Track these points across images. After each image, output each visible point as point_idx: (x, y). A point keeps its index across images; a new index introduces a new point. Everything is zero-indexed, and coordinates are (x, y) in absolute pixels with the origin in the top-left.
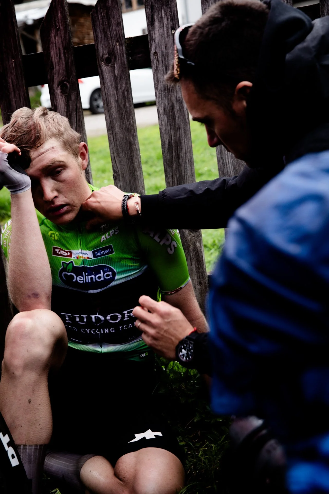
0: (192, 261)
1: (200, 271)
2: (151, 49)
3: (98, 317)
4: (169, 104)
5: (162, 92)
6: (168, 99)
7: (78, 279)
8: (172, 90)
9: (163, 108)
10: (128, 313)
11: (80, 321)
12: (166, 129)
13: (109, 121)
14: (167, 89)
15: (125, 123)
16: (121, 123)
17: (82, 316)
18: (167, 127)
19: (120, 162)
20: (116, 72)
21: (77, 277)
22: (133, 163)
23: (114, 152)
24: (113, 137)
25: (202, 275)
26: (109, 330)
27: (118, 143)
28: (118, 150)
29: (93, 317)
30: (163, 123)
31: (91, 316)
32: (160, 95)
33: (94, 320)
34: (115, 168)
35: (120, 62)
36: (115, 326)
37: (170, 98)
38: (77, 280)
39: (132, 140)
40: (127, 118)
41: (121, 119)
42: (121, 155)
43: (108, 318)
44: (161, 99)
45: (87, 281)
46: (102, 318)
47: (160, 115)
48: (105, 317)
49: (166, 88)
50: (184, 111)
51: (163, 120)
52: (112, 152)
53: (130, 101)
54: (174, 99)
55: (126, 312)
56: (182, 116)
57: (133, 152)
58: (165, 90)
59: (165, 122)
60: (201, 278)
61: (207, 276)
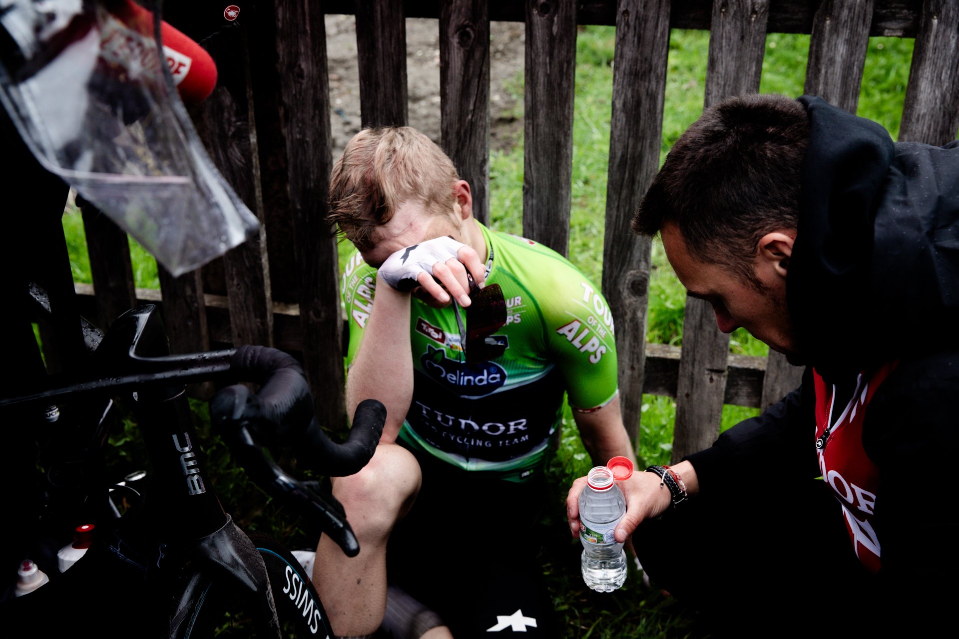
0: (626, 334)
1: (635, 351)
2: (620, 4)
3: (470, 425)
4: (633, 97)
5: (626, 77)
6: (633, 90)
7: (448, 376)
8: (642, 76)
9: (622, 102)
10: (516, 425)
11: (442, 421)
12: (621, 135)
13: (529, 103)
14: (634, 73)
15: (556, 112)
16: (550, 111)
17: (447, 416)
18: (623, 132)
19: (538, 170)
20: (555, 29)
21: (447, 374)
22: (558, 175)
23: (531, 152)
24: (533, 129)
25: (638, 358)
26: (483, 444)
27: (539, 140)
28: (536, 150)
29: (463, 422)
30: (619, 124)
31: (460, 420)
32: (622, 80)
33: (463, 426)
34: (527, 176)
35: (563, 15)
36: (494, 440)
37: (636, 88)
38: (446, 376)
39: (563, 140)
40: (560, 104)
41: (551, 104)
42: (541, 159)
43: (485, 428)
44: (622, 87)
45: (461, 383)
46: (476, 427)
47: (615, 111)
48: (481, 426)
49: (634, 71)
50: (655, 113)
51: (619, 120)
52: (527, 151)
53: (570, 80)
54: (643, 91)
55: (512, 424)
56: (651, 120)
57: (561, 159)
58: (631, 74)
59: (622, 124)
60: (635, 362)
61: (645, 359)
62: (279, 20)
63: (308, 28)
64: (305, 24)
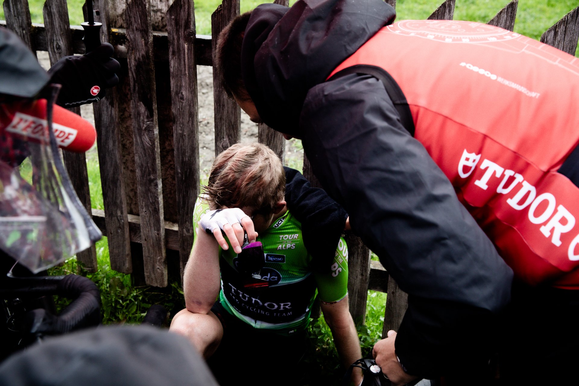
0: (359, 255)
1: (364, 265)
3: (257, 301)
10: (284, 305)
11: (242, 297)
17: (245, 294)
25: (365, 269)
26: (265, 313)
29: (254, 299)
31: (252, 298)
33: (253, 302)
34: (305, 162)
36: (272, 312)
43: (266, 305)
46: (261, 304)
48: (263, 303)
55: (282, 304)
60: (364, 272)
61: (370, 270)
62: (171, 67)
63: (187, 72)
64: (185, 70)
